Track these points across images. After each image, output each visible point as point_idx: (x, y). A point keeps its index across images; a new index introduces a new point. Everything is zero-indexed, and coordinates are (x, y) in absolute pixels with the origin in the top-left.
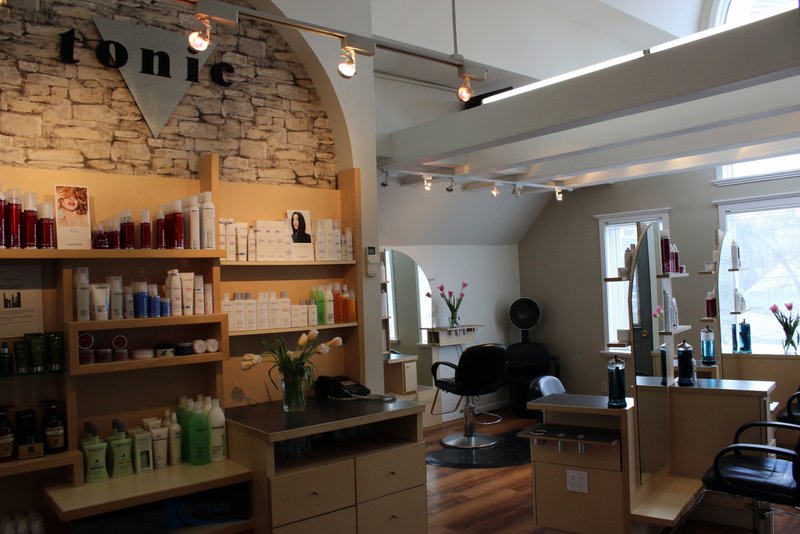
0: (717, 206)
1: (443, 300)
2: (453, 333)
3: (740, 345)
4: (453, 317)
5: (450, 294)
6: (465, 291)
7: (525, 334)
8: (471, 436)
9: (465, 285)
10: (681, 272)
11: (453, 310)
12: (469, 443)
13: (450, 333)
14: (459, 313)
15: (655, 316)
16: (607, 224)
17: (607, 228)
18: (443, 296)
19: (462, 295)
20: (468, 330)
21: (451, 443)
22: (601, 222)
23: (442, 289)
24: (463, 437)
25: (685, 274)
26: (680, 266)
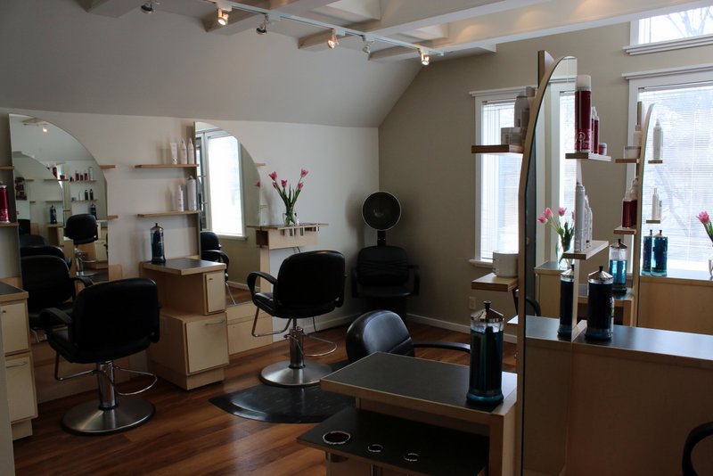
0: (627, 80)
1: (276, 190)
2: (288, 233)
3: (653, 264)
4: (289, 213)
5: (284, 183)
6: (304, 180)
7: (381, 235)
8: (299, 368)
9: (304, 173)
10: (601, 153)
11: (289, 204)
12: (295, 377)
13: (283, 232)
14: (296, 208)
15: (542, 221)
16: (485, 103)
17: (485, 108)
18: (275, 185)
19: (300, 186)
20: (307, 229)
21: (273, 377)
22: (478, 101)
23: (273, 176)
24: (288, 370)
25: (605, 158)
26: (599, 143)
